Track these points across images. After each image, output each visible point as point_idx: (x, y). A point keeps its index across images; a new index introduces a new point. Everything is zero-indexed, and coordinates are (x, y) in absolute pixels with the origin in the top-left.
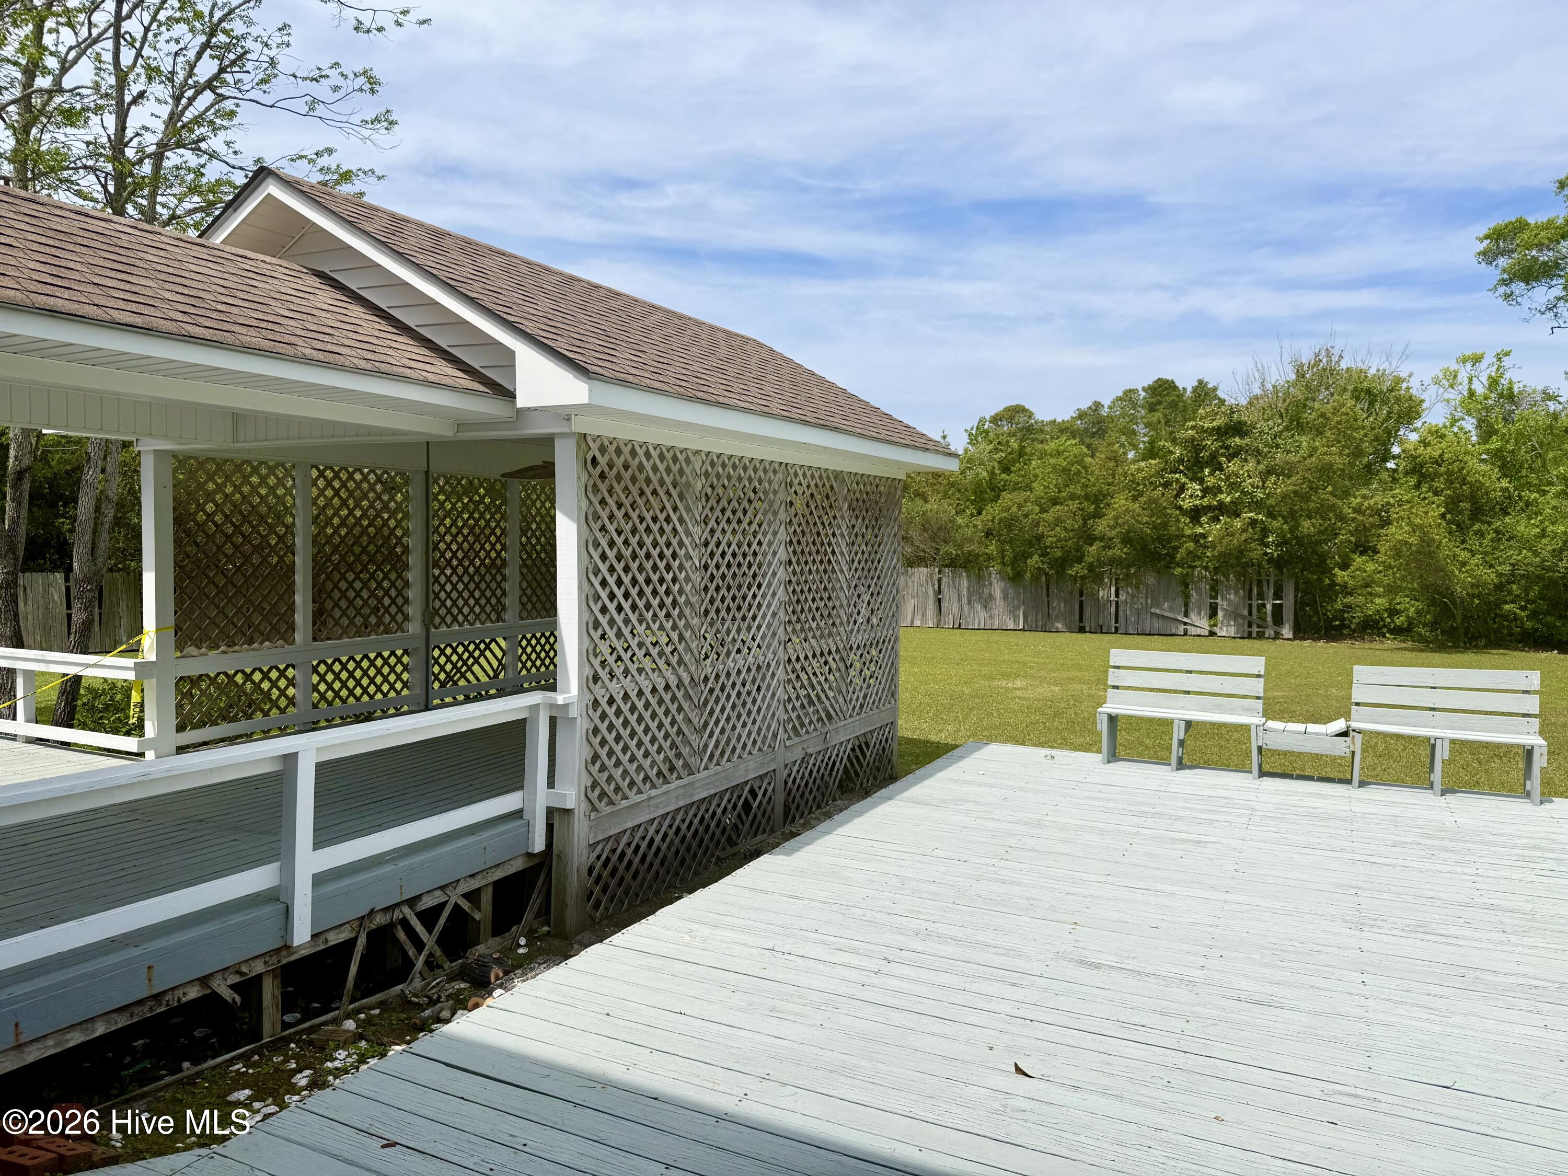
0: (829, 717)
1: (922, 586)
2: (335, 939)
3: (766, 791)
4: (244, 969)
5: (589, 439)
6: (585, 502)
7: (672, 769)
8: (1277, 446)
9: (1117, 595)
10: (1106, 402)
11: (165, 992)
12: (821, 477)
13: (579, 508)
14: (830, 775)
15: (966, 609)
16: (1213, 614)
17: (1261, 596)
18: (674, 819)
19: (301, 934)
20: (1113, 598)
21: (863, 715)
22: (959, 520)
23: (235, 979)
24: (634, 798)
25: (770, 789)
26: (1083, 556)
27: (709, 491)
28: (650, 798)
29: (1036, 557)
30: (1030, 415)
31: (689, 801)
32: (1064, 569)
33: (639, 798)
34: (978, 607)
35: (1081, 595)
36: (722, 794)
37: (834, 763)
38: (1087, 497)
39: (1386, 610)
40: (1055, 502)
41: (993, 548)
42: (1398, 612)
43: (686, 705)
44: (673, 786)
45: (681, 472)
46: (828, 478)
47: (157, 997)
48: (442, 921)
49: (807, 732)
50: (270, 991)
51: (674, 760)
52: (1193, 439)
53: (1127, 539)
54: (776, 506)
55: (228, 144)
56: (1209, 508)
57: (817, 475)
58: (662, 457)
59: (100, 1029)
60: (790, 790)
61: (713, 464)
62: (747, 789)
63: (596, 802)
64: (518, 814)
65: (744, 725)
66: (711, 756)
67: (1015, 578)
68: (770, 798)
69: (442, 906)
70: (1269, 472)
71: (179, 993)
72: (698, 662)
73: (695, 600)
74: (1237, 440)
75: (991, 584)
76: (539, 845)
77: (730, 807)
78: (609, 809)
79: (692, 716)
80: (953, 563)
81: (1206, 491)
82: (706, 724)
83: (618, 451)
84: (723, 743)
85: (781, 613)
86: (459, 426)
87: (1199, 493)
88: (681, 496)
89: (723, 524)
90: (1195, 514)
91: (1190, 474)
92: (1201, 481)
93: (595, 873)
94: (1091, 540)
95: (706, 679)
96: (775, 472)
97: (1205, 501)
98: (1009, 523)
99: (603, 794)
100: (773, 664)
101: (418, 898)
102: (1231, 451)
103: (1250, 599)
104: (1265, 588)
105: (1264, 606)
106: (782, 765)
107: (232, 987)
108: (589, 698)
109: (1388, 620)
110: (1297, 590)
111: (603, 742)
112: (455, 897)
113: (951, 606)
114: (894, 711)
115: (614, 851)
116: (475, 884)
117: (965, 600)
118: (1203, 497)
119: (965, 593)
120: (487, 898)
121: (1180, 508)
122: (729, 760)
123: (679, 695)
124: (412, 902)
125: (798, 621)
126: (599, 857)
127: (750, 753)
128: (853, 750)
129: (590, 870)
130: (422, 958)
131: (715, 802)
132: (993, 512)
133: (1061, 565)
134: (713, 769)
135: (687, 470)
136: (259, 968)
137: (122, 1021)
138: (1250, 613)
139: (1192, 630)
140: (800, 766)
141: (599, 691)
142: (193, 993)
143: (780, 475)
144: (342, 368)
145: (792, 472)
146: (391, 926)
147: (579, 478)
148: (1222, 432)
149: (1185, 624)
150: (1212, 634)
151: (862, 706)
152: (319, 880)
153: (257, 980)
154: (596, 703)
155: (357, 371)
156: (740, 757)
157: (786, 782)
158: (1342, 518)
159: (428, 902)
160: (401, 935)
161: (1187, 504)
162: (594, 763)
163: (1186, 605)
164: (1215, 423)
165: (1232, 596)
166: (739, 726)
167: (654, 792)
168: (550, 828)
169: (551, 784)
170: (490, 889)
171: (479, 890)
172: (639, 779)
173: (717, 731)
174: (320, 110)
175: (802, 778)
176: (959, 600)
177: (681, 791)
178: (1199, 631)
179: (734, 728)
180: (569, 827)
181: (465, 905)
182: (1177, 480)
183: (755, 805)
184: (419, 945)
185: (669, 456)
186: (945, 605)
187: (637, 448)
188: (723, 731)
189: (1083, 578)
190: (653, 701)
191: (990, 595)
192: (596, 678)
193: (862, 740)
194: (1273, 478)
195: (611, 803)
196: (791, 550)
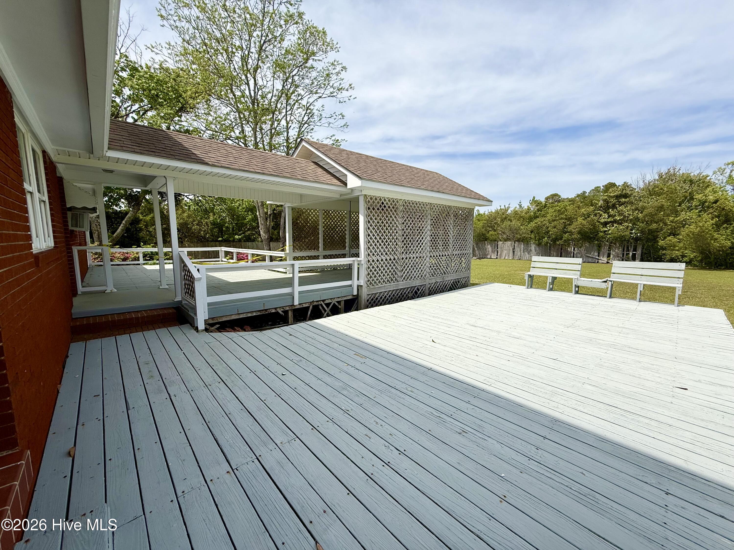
0: (445, 273)
1: (508, 247)
2: (305, 306)
3: (422, 290)
4: (284, 308)
5: (367, 196)
6: (366, 212)
7: (392, 280)
8: (641, 201)
9: (574, 250)
10: (588, 191)
11: (267, 309)
12: (443, 207)
13: (364, 213)
14: (445, 288)
15: (522, 253)
16: (609, 256)
17: (628, 250)
18: (392, 292)
19: (296, 303)
20: (572, 251)
21: (457, 273)
22: (522, 227)
23: (283, 310)
24: (380, 285)
25: (424, 289)
26: (562, 237)
27: (404, 210)
28: (385, 286)
29: (546, 238)
30: (560, 197)
31: (397, 288)
32: (555, 242)
33: (382, 286)
34: (526, 253)
35: (561, 250)
36: (408, 288)
37: (446, 285)
38: (566, 219)
39: (681, 256)
40: (554, 221)
41: (533, 236)
42: (686, 256)
43: (396, 265)
44: (392, 284)
45: (395, 205)
46: (446, 207)
47: (266, 310)
48: (331, 306)
49: (437, 276)
50: (290, 314)
51: (393, 278)
52: (606, 199)
53: (579, 233)
54: (427, 215)
55: (311, 136)
56: (610, 222)
57: (442, 207)
58: (389, 201)
59: (254, 314)
60: (431, 290)
61: (406, 203)
62: (416, 288)
63: (369, 285)
64: (351, 286)
65: (415, 272)
66: (404, 278)
67: (539, 245)
68: (424, 292)
69: (331, 303)
70: (637, 209)
71: (271, 310)
72: (400, 254)
73: (399, 238)
74: (624, 200)
75: (531, 246)
76: (355, 293)
77: (410, 292)
78: (373, 287)
79: (398, 267)
80: (519, 240)
81: (609, 217)
82: (402, 270)
83: (376, 199)
84: (408, 275)
85: (429, 244)
86: (341, 195)
87: (607, 217)
88: (395, 211)
89: (409, 218)
90: (605, 224)
91: (604, 211)
92: (608, 213)
93: (369, 301)
94: (565, 233)
95: (403, 259)
96: (427, 205)
97: (609, 220)
98: (538, 228)
99: (371, 283)
100: (425, 257)
101: (325, 300)
102: (621, 203)
103: (624, 251)
104: (630, 248)
105: (629, 254)
106: (428, 283)
107: (282, 311)
108: (367, 260)
109: (681, 259)
110: (643, 249)
111: (371, 271)
112: (334, 301)
113: (518, 253)
114: (469, 273)
115: (375, 297)
116: (339, 300)
117: (522, 251)
118: (608, 218)
119: (522, 249)
120: (343, 303)
121: (599, 222)
122: (410, 280)
123: (394, 262)
124: (323, 301)
125: (434, 246)
126: (370, 298)
127: (417, 279)
128: (453, 282)
129: (368, 301)
130: (326, 313)
131: (405, 290)
132: (533, 224)
133: (555, 240)
134: (404, 281)
135: (397, 204)
136: (287, 308)
137: (259, 314)
138: (623, 256)
139: (600, 261)
140: (434, 284)
141: (370, 258)
142: (274, 311)
143: (429, 206)
144: (307, 181)
145: (433, 205)
146: (318, 305)
147: (364, 206)
148: (618, 197)
149: (598, 259)
150: (608, 263)
151: (456, 271)
152: (300, 293)
153: (288, 311)
154: (369, 261)
155: (299, 179)
156: (413, 279)
157: (429, 288)
158: (666, 224)
159: (327, 302)
160: (321, 308)
161: (602, 221)
162: (368, 275)
163: (599, 253)
164: (616, 194)
165: (617, 251)
166: (413, 272)
167: (386, 285)
168: (358, 289)
169: (358, 279)
170: (343, 301)
171: (340, 301)
172: (382, 281)
173: (406, 272)
174: (331, 125)
175: (435, 288)
176: (520, 251)
177: (394, 286)
178: (603, 262)
179: (412, 272)
180: (362, 289)
181: (337, 304)
182: (599, 213)
183: (419, 293)
184: (325, 311)
185: (392, 201)
186: (515, 253)
187: (382, 198)
188: (408, 272)
189: (562, 245)
190: (386, 262)
191: (531, 250)
192: (369, 255)
193: (457, 280)
194: (637, 212)
195: (373, 285)
196: (432, 227)
